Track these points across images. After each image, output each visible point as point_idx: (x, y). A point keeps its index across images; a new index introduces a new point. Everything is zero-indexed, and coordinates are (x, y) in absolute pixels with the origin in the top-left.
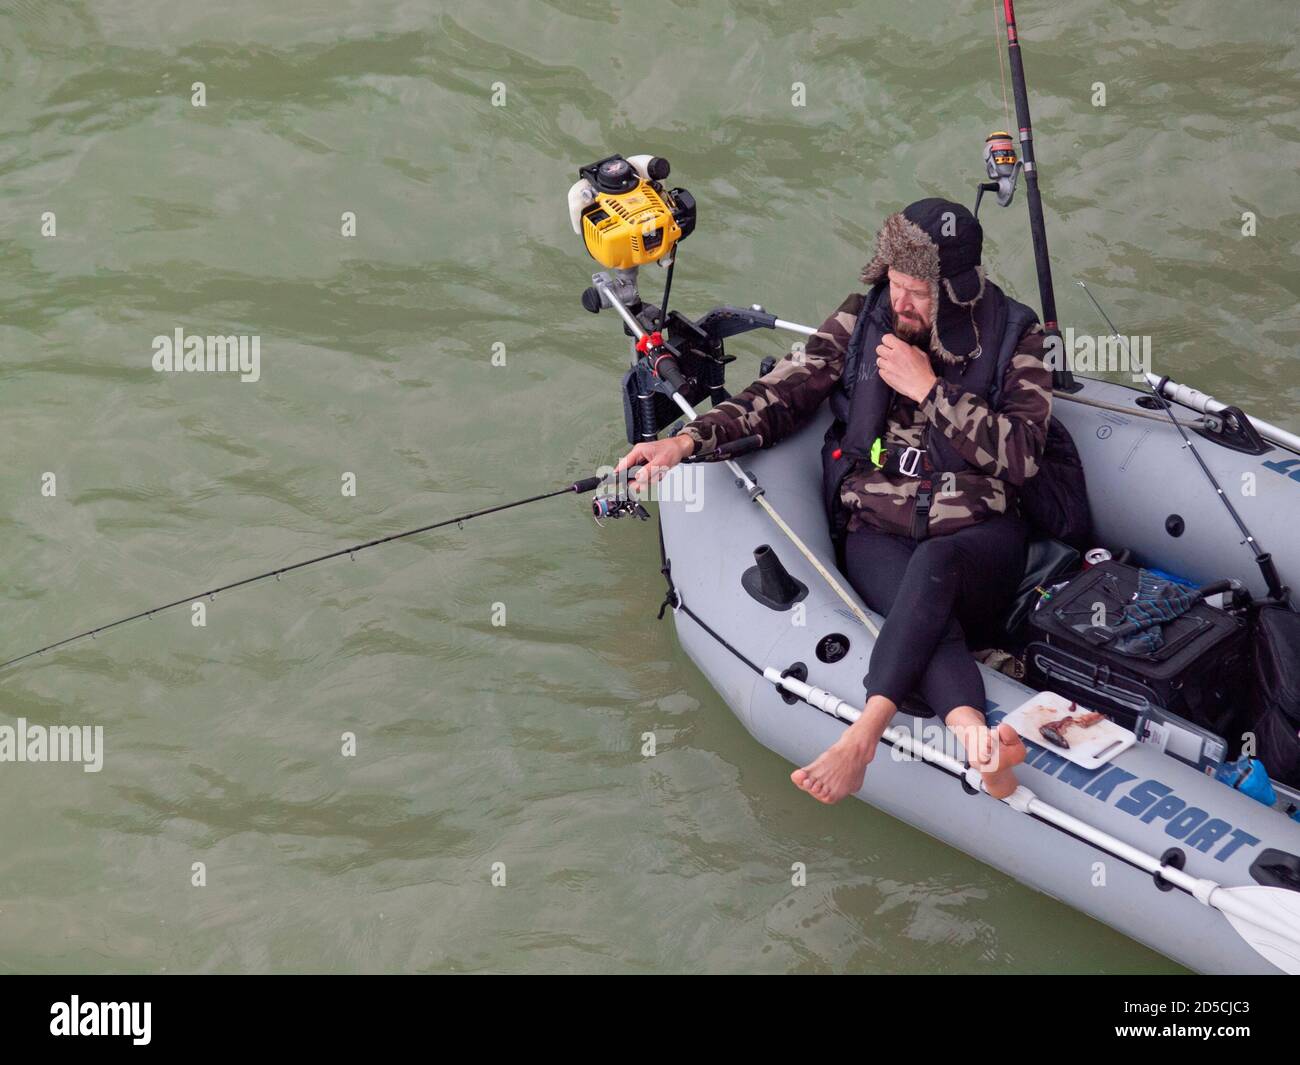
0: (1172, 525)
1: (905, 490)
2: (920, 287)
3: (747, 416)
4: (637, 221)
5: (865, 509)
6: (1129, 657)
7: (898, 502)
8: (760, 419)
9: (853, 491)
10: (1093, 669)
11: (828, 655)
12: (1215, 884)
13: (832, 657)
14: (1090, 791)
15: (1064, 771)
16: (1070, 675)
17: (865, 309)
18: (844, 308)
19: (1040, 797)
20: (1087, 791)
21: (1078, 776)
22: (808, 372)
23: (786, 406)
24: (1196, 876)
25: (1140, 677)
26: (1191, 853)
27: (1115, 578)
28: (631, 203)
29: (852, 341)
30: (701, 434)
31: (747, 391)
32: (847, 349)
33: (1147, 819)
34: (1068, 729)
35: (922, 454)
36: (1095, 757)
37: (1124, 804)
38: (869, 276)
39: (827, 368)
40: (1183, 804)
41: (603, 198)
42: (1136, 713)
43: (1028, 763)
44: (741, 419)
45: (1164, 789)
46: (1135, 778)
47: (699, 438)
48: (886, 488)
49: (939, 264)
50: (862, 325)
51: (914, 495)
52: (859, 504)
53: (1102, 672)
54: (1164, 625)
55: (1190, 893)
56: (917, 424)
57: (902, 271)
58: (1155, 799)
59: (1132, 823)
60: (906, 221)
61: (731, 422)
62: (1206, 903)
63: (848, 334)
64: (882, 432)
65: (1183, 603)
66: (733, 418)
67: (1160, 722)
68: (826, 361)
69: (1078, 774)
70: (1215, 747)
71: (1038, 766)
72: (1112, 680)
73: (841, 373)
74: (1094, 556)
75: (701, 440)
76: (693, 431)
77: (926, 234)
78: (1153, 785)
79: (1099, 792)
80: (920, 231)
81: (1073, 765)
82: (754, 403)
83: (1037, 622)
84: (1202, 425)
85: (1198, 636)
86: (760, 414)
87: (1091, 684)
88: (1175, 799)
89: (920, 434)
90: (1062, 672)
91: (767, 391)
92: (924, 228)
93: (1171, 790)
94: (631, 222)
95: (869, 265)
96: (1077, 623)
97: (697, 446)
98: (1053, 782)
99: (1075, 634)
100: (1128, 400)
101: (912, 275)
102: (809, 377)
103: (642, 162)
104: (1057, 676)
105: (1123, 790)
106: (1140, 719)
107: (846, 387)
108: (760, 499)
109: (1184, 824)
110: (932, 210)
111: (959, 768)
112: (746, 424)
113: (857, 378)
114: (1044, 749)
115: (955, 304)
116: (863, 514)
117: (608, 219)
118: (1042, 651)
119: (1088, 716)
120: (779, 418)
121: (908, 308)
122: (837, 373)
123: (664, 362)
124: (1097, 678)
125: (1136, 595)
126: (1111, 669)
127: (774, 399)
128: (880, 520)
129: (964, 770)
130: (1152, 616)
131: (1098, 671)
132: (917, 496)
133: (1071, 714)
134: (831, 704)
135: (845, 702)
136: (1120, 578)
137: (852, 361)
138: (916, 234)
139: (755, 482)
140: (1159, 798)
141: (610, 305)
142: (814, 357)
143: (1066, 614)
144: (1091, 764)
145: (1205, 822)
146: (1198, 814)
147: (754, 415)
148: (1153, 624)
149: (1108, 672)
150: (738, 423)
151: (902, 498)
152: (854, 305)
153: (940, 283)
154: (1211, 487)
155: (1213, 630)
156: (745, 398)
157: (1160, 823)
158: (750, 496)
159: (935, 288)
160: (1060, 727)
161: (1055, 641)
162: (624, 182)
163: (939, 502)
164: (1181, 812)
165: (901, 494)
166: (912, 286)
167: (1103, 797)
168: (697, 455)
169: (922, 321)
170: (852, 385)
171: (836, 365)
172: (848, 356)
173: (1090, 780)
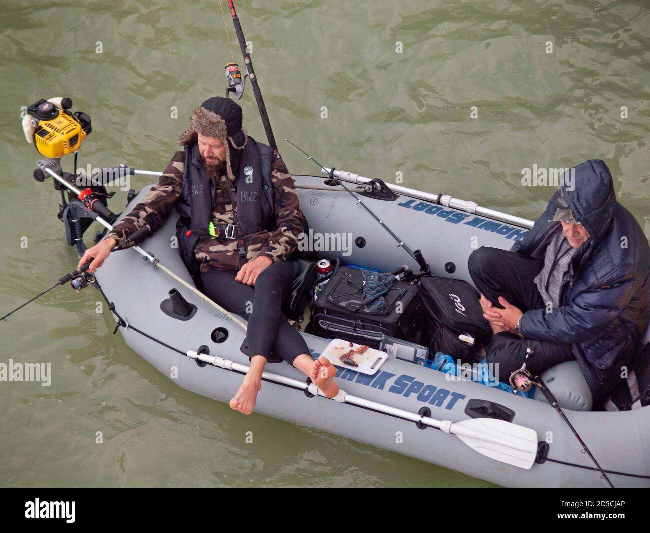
0: (359, 242)
1: (232, 247)
2: (217, 143)
3: (138, 221)
4: (65, 132)
5: (212, 260)
6: (372, 314)
7: (229, 254)
8: (144, 222)
9: (203, 251)
10: (353, 323)
11: (218, 339)
12: (452, 422)
13: (220, 340)
14: (374, 386)
15: (357, 379)
16: (339, 328)
17: (187, 158)
18: (175, 159)
19: (349, 393)
20: (372, 386)
21: (366, 380)
22: (165, 194)
23: (157, 213)
24: (440, 420)
25: (378, 323)
26: (433, 408)
27: (350, 275)
28: (58, 124)
29: (185, 175)
30: (118, 236)
31: (135, 209)
32: (182, 180)
33: (407, 395)
34: (354, 356)
35: (236, 227)
36: (372, 368)
37: (393, 390)
38: (184, 140)
39: (174, 191)
40: (423, 384)
41: (43, 123)
42: (379, 342)
43: (338, 377)
44: (136, 223)
45: (411, 379)
46: (394, 375)
47: (118, 238)
48: (221, 248)
49: (227, 129)
50: (188, 167)
51: (236, 249)
52: (208, 258)
53: (358, 324)
54: (384, 295)
55: (439, 429)
56: (229, 211)
57: (208, 136)
58: (408, 384)
59: (399, 398)
60: (206, 110)
61: (131, 226)
62: (449, 432)
63: (181, 173)
64: (212, 218)
65: (390, 283)
66: (132, 224)
67: (392, 344)
68: (173, 188)
69: (365, 378)
70: (422, 352)
71: (344, 377)
72: (364, 327)
73: (181, 192)
74: (321, 264)
75: (119, 239)
76: (114, 235)
77: (218, 115)
78: (404, 377)
79: (379, 386)
80: (215, 114)
81: (361, 374)
82: (140, 214)
83: (319, 304)
84: (363, 190)
85: (402, 298)
86: (144, 219)
87: (353, 331)
88: (417, 382)
89: (232, 217)
90: (335, 327)
91: (146, 207)
92: (216, 112)
93: (414, 378)
94: (63, 134)
95: (183, 135)
96: (341, 302)
97: (118, 242)
98: (353, 384)
99: (341, 307)
100: (320, 183)
101: (214, 137)
102: (166, 197)
103: (57, 101)
104: (333, 329)
105: (390, 383)
106: (381, 344)
107: (186, 200)
108: (158, 265)
109: (426, 394)
110: (218, 103)
111: (304, 386)
112: (138, 225)
113: (192, 194)
114: (345, 369)
115: (236, 149)
116: (211, 263)
117: (49, 134)
118: (323, 318)
119: (361, 348)
120: (155, 220)
121: (211, 154)
122: (179, 193)
123: (96, 203)
124: (356, 327)
125: (365, 282)
126: (362, 322)
127: (150, 210)
128: (221, 264)
129: (308, 386)
130: (378, 292)
131: (356, 324)
132: (238, 249)
133: (352, 348)
134: (228, 364)
135: (234, 362)
136: (353, 275)
137: (187, 186)
138: (213, 116)
139: (153, 256)
140: (410, 384)
141: (50, 176)
142: (166, 186)
143: (334, 298)
144: (371, 372)
145: (436, 391)
146: (432, 388)
147: (141, 220)
148: (380, 296)
149: (361, 324)
150: (135, 226)
151: (231, 251)
152: (180, 157)
153: (228, 139)
154: (376, 221)
155: (407, 293)
156: (135, 212)
157: (414, 396)
158: (153, 265)
159: (226, 142)
160: (350, 356)
161: (330, 312)
162: (52, 114)
163: (251, 250)
164: (423, 388)
165: (230, 250)
166: (213, 143)
167: (382, 388)
168: (119, 246)
169: (219, 159)
170: (189, 198)
171: (178, 189)
172: (184, 183)
173: (372, 381)
